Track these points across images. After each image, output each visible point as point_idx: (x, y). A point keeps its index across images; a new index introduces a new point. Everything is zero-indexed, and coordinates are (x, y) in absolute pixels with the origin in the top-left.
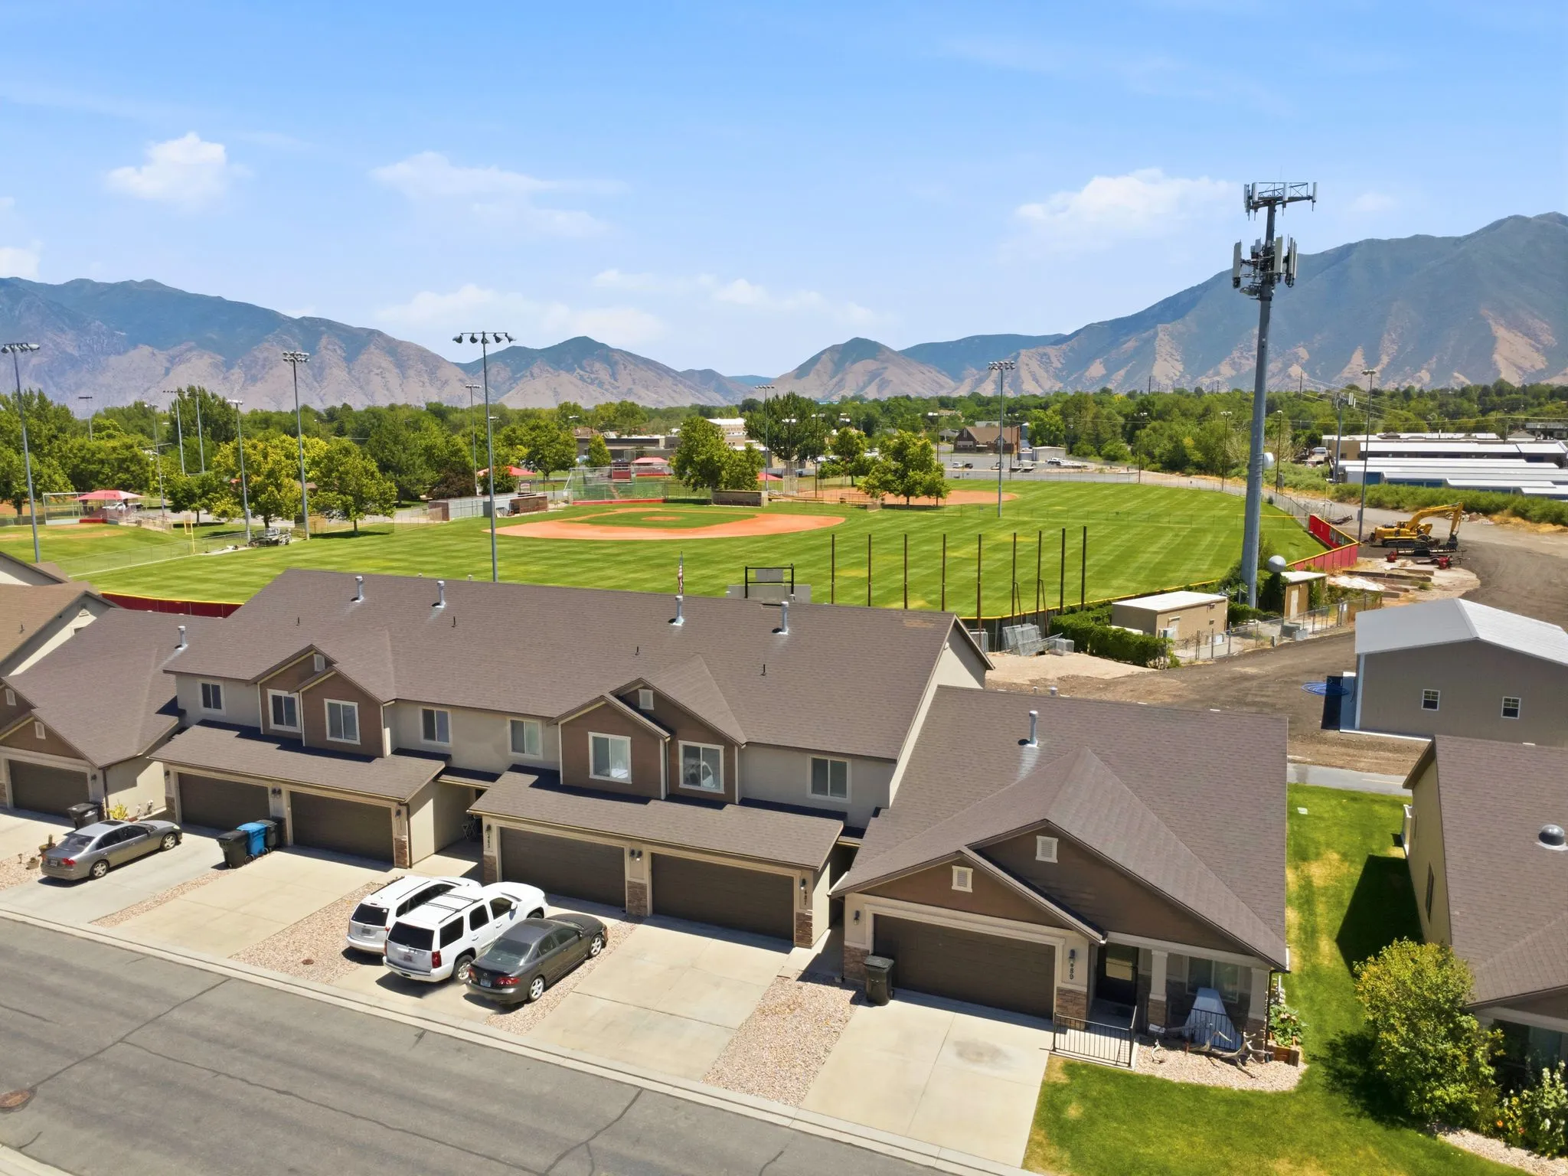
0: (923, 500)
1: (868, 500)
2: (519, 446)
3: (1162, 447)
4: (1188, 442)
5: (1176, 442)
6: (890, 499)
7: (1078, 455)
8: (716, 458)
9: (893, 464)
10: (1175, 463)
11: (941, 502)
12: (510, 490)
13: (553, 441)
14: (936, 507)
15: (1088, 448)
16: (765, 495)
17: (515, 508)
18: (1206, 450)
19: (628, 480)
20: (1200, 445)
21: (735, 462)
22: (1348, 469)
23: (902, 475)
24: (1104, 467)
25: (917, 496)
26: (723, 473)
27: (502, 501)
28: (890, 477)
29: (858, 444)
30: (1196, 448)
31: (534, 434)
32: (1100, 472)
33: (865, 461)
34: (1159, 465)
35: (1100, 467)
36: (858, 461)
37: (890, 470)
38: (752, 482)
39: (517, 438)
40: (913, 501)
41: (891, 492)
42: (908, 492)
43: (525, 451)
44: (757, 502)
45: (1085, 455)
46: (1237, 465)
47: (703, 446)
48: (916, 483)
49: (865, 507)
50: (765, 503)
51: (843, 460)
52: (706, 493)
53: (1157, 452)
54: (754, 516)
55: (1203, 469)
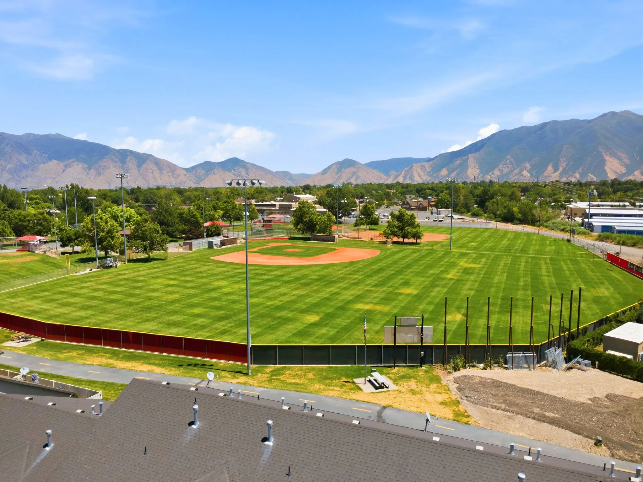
0: (411, 240)
1: (384, 240)
2: (219, 210)
3: (501, 211)
4: (516, 209)
5: (509, 209)
6: (395, 239)
7: (458, 213)
8: (314, 220)
9: (396, 223)
10: (508, 218)
11: (419, 241)
12: (219, 234)
13: (233, 208)
14: (416, 244)
15: (463, 210)
16: (337, 237)
17: (223, 243)
18: (524, 213)
19: (271, 228)
20: (521, 211)
21: (322, 221)
22: (594, 224)
23: (402, 229)
24: (474, 219)
25: (409, 239)
26: (317, 226)
27: (217, 240)
28: (396, 229)
29: (372, 211)
30: (519, 212)
31: (225, 205)
32: (473, 222)
33: (375, 218)
34: (500, 219)
35: (472, 219)
36: (372, 218)
37: (396, 226)
38: (330, 230)
39: (218, 206)
40: (406, 240)
41: (397, 236)
42: (404, 237)
43: (221, 212)
44: (332, 240)
45: (462, 213)
46: (539, 221)
47: (307, 214)
48: (408, 232)
49: (385, 243)
50: (337, 240)
51: (365, 218)
52: (308, 236)
53: (499, 213)
54: (335, 249)
55: (523, 221)
